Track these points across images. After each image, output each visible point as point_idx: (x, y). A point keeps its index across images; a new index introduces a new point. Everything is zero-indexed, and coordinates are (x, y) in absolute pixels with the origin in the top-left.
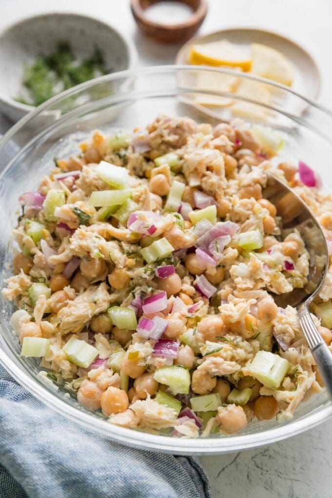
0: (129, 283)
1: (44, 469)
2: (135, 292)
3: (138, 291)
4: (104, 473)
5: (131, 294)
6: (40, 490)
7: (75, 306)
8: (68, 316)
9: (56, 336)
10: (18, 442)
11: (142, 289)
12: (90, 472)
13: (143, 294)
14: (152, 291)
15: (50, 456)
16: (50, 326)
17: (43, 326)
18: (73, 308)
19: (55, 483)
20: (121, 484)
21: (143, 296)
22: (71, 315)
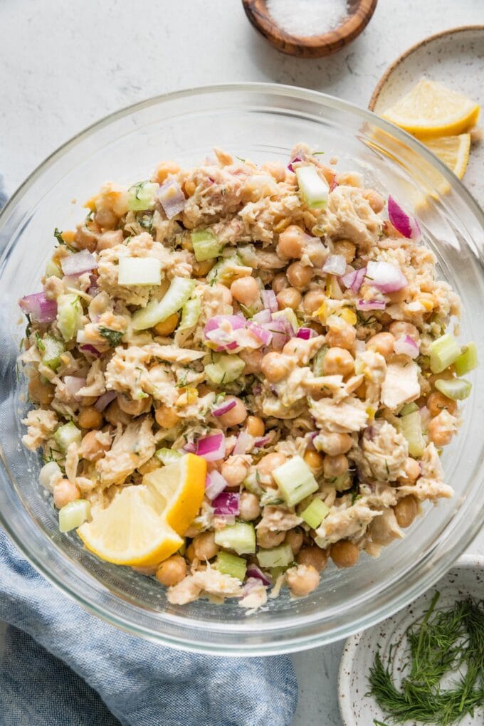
0: (180, 423)
1: (106, 664)
2: (187, 435)
3: (190, 432)
4: (168, 656)
5: (182, 437)
6: (105, 685)
7: (114, 459)
8: (107, 473)
9: (96, 493)
10: (74, 643)
11: (196, 431)
12: (154, 658)
13: (197, 436)
14: (208, 432)
15: (110, 650)
16: (87, 482)
17: (79, 484)
18: (112, 462)
19: (119, 675)
20: (188, 663)
21: (197, 437)
22: (111, 471)
